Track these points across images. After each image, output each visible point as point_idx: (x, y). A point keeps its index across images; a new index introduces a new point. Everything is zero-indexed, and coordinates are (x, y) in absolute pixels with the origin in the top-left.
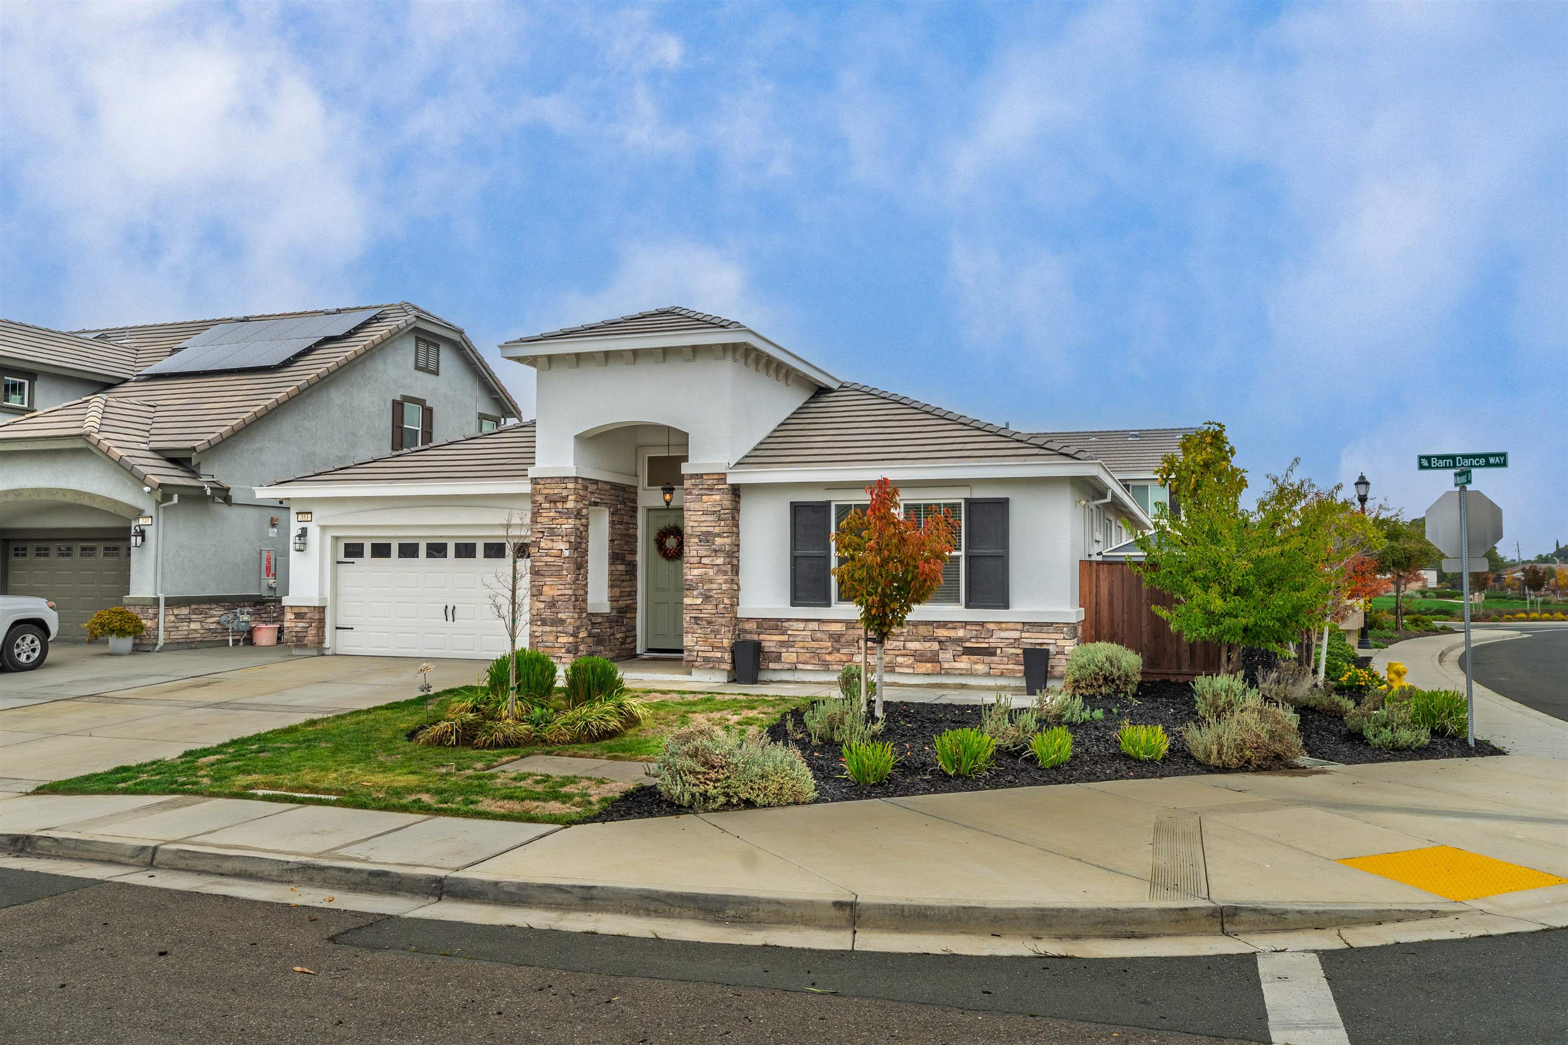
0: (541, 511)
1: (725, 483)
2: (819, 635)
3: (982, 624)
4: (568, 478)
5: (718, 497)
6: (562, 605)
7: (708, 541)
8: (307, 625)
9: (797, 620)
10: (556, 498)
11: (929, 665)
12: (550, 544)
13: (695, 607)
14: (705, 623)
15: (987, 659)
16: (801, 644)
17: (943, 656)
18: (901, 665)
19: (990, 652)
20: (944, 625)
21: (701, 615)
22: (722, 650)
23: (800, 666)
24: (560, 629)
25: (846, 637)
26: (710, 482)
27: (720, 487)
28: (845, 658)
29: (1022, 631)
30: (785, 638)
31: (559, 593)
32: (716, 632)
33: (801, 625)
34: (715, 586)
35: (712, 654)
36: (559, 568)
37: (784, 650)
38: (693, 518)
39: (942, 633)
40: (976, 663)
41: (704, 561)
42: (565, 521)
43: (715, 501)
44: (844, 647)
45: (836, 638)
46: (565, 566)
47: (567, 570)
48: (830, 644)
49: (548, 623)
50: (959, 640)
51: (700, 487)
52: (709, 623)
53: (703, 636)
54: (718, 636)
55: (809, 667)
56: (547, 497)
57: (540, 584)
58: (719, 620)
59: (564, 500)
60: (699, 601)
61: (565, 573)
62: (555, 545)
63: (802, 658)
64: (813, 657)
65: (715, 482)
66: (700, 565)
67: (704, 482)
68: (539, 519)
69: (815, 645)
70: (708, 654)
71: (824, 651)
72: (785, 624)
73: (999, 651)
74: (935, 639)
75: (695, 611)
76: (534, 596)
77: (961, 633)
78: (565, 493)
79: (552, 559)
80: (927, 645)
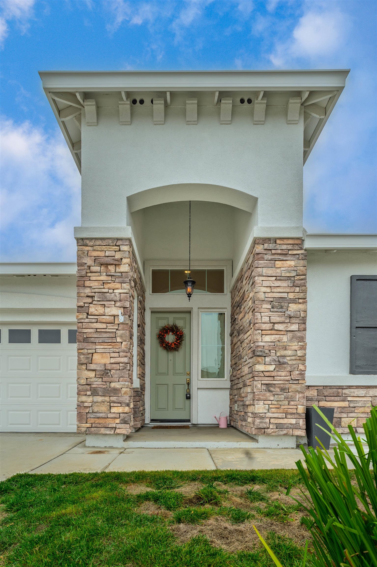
0: (89, 274)
1: (301, 249)
4: (123, 239)
5: (292, 263)
6: (116, 374)
7: (282, 307)
9: (358, 387)
10: (109, 260)
12: (101, 310)
13: (267, 374)
14: (278, 390)
16: (362, 410)
21: (275, 382)
22: (296, 416)
24: (113, 399)
26: (284, 247)
27: (295, 252)
30: (346, 404)
31: (113, 361)
32: (290, 400)
33: (362, 392)
34: (289, 352)
35: (285, 421)
36: (112, 335)
37: (345, 415)
38: (266, 284)
41: (277, 327)
42: (118, 285)
43: (290, 266)
47: (121, 337)
49: (100, 393)
51: (273, 252)
52: (283, 390)
53: (276, 403)
54: (292, 403)
57: (90, 351)
58: (294, 386)
59: (118, 263)
60: (272, 368)
61: (119, 340)
62: (107, 310)
65: (290, 247)
66: (273, 332)
67: (278, 247)
68: (87, 283)
70: (281, 421)
72: (346, 391)
75: (267, 378)
76: (83, 364)
78: (118, 256)
79: (104, 326)
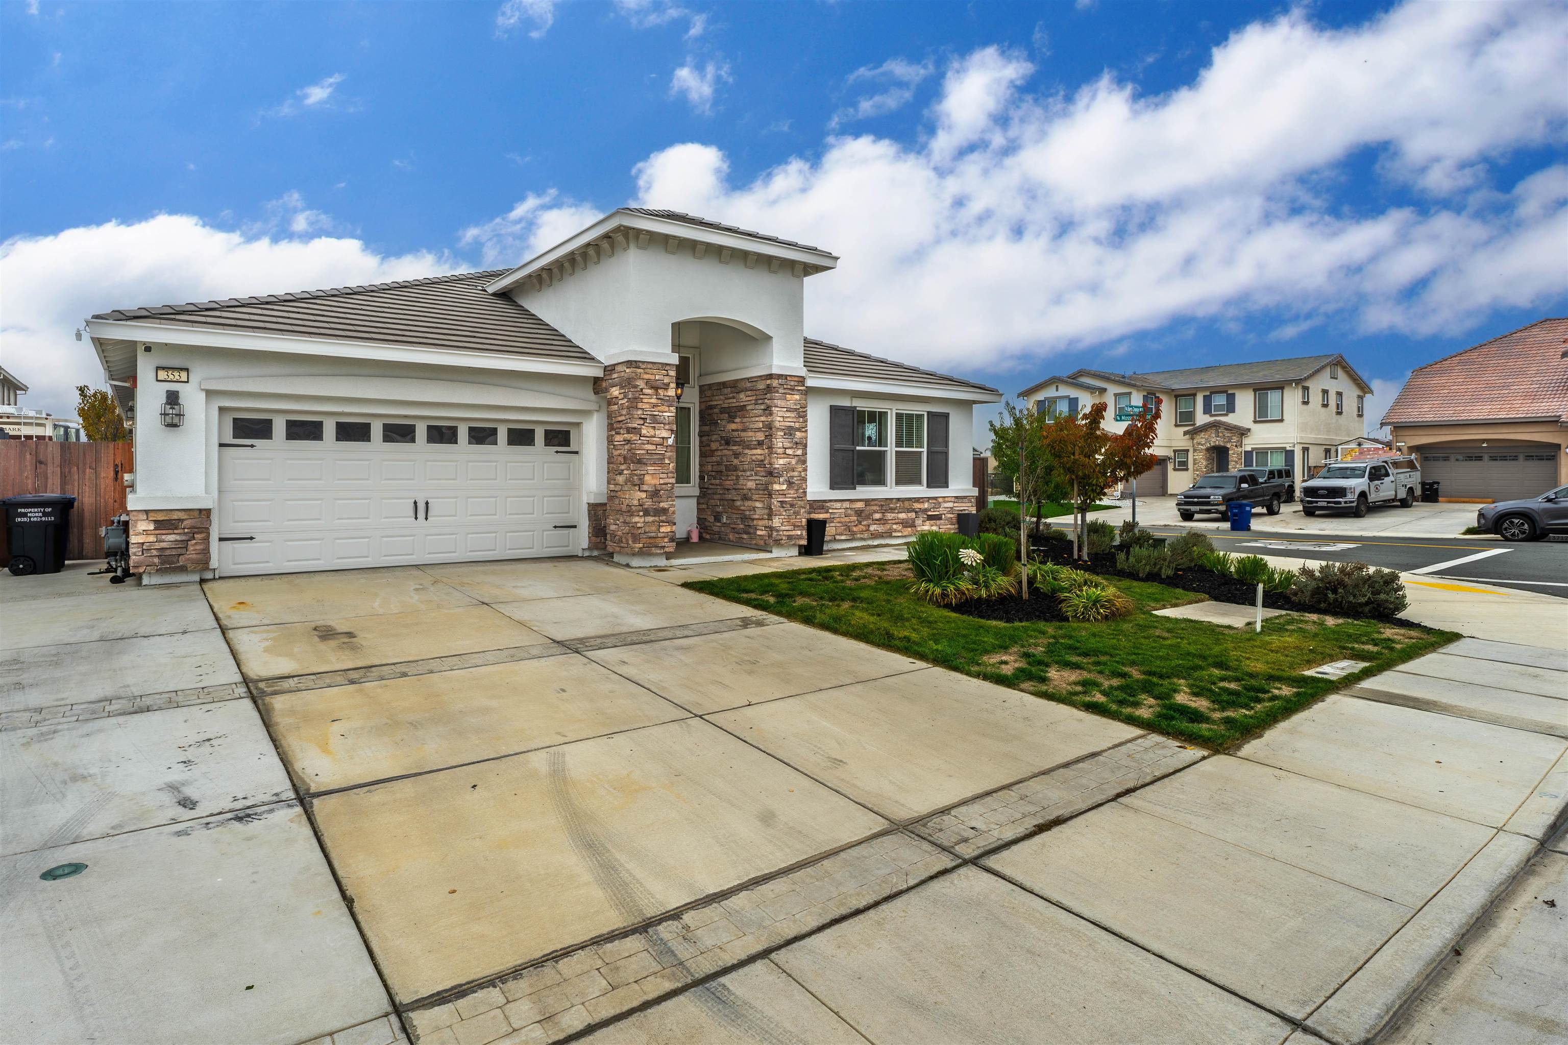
0: (642, 396)
1: (804, 386)
2: (849, 511)
3: (935, 498)
4: (669, 365)
5: (797, 397)
6: (663, 494)
7: (791, 435)
9: (836, 501)
10: (658, 384)
11: (910, 529)
12: (652, 432)
13: (781, 492)
14: (788, 506)
15: (938, 522)
17: (919, 522)
18: (895, 531)
19: (938, 517)
20: (918, 500)
21: (786, 499)
22: (801, 528)
23: (838, 537)
24: (663, 518)
25: (866, 512)
26: (792, 383)
27: (799, 388)
28: (864, 529)
29: (954, 502)
31: (662, 481)
32: (797, 513)
33: (838, 505)
34: (796, 474)
35: (793, 533)
36: (661, 457)
38: (780, 414)
39: (917, 506)
40: (932, 526)
41: (789, 452)
42: (667, 409)
43: (796, 400)
44: (864, 519)
45: (859, 513)
46: (668, 454)
47: (669, 458)
48: (856, 518)
49: (652, 514)
50: (926, 510)
51: (785, 386)
52: (792, 506)
53: (787, 517)
54: (798, 517)
55: (843, 537)
56: (648, 382)
57: (642, 472)
58: (799, 502)
59: (666, 387)
60: (784, 487)
61: (667, 461)
62: (657, 432)
63: (839, 531)
64: (845, 529)
65: (795, 383)
66: (785, 456)
67: (788, 382)
68: (640, 405)
69: (847, 519)
70: (791, 533)
71: (853, 524)
72: (828, 504)
73: (943, 516)
74: (913, 510)
75: (781, 496)
76: (635, 485)
77: (926, 505)
78: (666, 380)
79: (654, 447)
80: (910, 515)
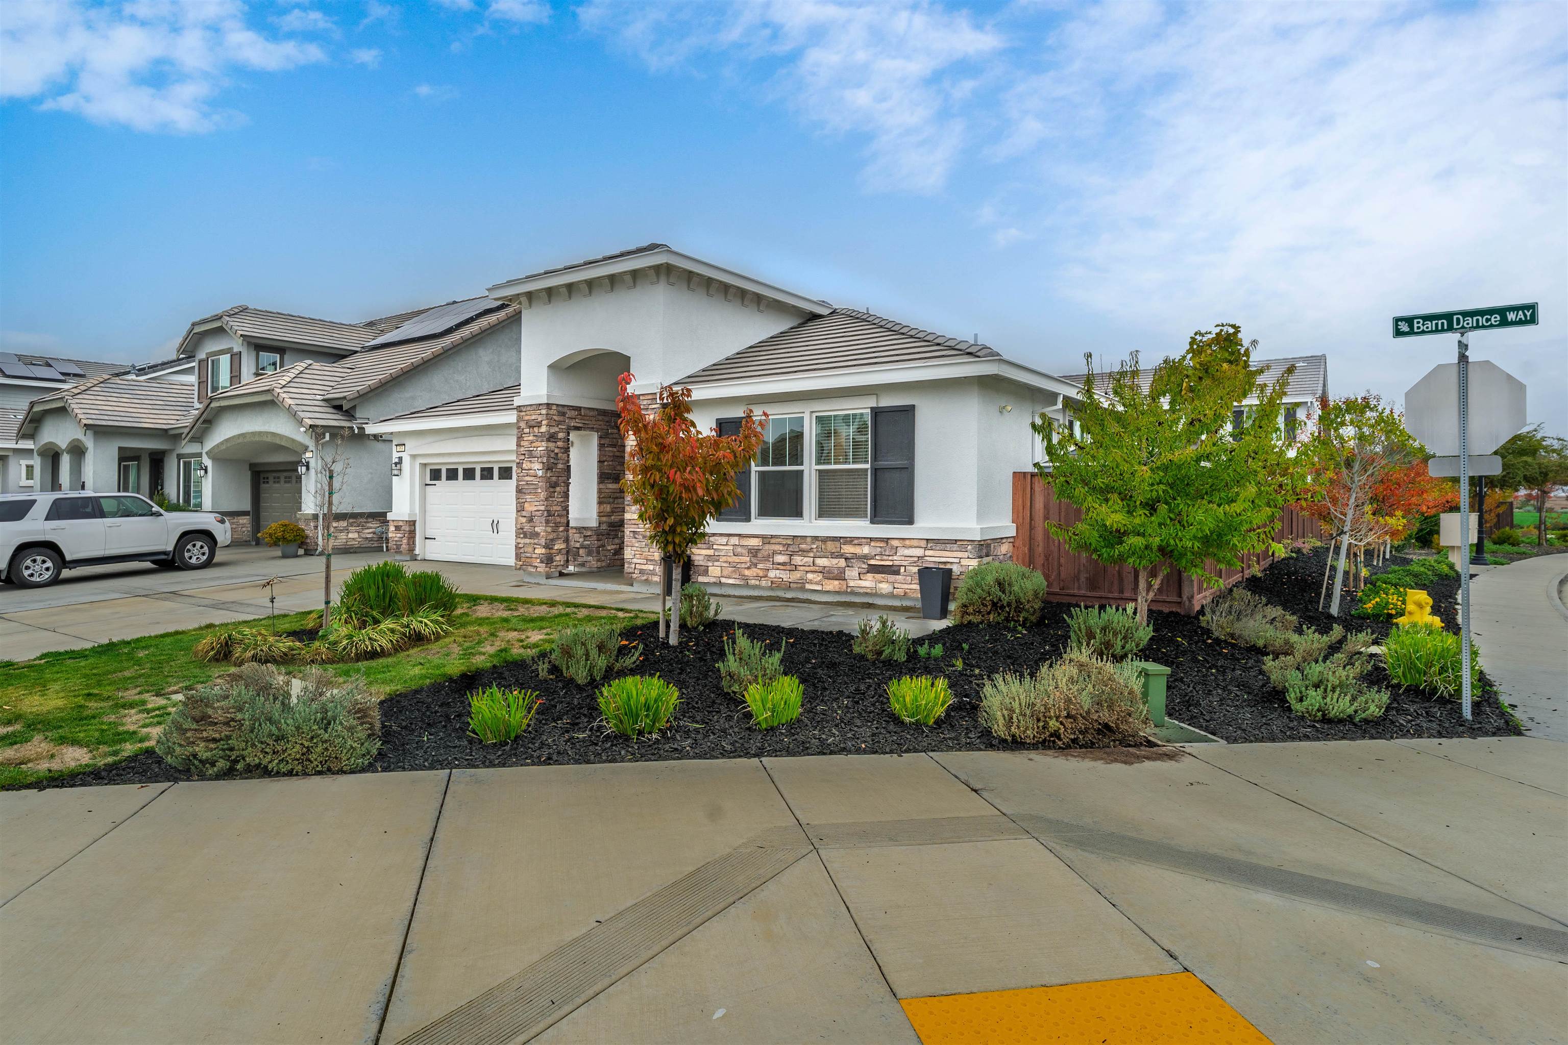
0: (523, 436)
2: (739, 550)
3: (887, 540)
4: (541, 404)
6: (538, 520)
8: (402, 536)
9: (721, 535)
10: (533, 423)
11: (836, 582)
12: (529, 466)
14: (641, 537)
15: (892, 578)
16: (724, 559)
17: (852, 573)
18: (811, 582)
19: (893, 570)
20: (849, 541)
21: (638, 530)
22: (654, 563)
23: (723, 580)
24: (536, 541)
25: (762, 552)
27: (654, 406)
28: (761, 573)
29: (926, 549)
30: (710, 552)
31: (536, 509)
33: (724, 540)
36: (535, 487)
37: (710, 564)
39: (848, 549)
40: (881, 582)
42: (540, 444)
44: (760, 562)
45: (754, 552)
46: (540, 484)
47: (540, 488)
48: (748, 559)
49: (528, 536)
50: (865, 557)
53: (639, 549)
54: (651, 550)
55: (731, 581)
56: (527, 422)
57: (522, 501)
59: (539, 425)
61: (539, 491)
62: (533, 465)
63: (725, 573)
64: (734, 571)
65: (649, 402)
67: (642, 402)
68: (522, 443)
69: (736, 559)
70: (644, 567)
71: (743, 566)
72: (711, 539)
73: (902, 569)
74: (841, 556)
75: (633, 526)
76: (519, 511)
77: (866, 550)
78: (540, 418)
79: (531, 479)
80: (835, 561)
